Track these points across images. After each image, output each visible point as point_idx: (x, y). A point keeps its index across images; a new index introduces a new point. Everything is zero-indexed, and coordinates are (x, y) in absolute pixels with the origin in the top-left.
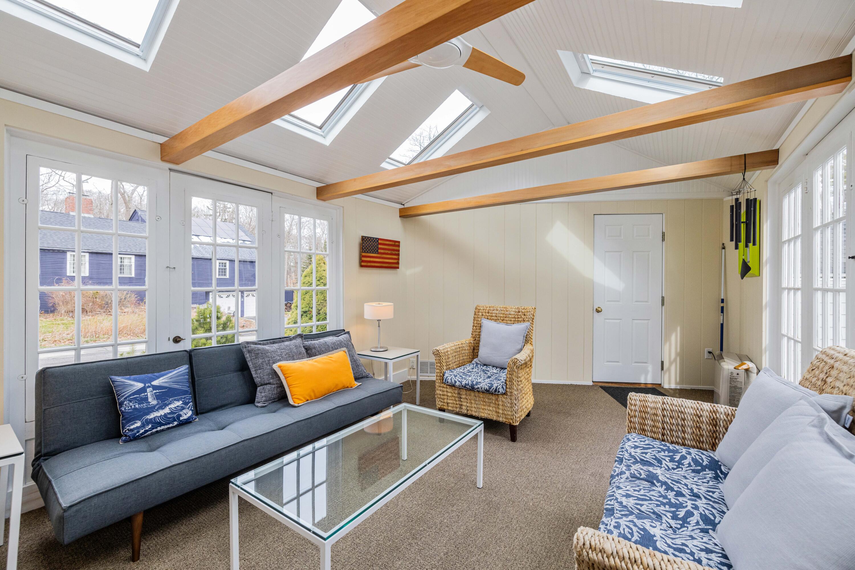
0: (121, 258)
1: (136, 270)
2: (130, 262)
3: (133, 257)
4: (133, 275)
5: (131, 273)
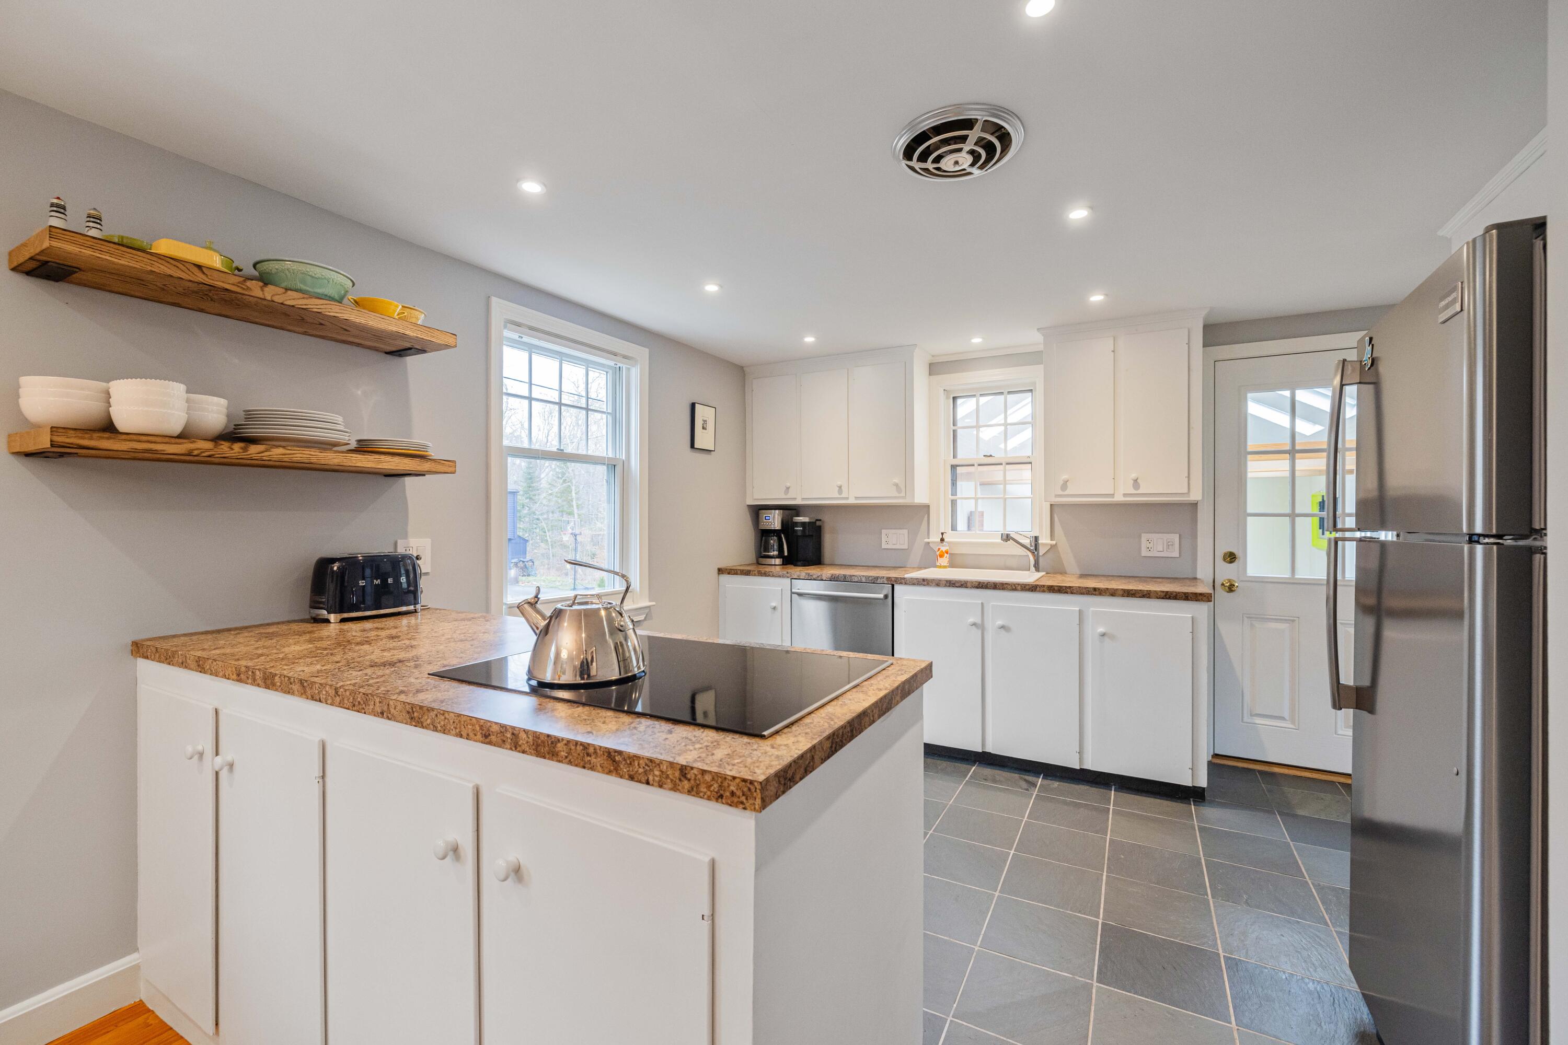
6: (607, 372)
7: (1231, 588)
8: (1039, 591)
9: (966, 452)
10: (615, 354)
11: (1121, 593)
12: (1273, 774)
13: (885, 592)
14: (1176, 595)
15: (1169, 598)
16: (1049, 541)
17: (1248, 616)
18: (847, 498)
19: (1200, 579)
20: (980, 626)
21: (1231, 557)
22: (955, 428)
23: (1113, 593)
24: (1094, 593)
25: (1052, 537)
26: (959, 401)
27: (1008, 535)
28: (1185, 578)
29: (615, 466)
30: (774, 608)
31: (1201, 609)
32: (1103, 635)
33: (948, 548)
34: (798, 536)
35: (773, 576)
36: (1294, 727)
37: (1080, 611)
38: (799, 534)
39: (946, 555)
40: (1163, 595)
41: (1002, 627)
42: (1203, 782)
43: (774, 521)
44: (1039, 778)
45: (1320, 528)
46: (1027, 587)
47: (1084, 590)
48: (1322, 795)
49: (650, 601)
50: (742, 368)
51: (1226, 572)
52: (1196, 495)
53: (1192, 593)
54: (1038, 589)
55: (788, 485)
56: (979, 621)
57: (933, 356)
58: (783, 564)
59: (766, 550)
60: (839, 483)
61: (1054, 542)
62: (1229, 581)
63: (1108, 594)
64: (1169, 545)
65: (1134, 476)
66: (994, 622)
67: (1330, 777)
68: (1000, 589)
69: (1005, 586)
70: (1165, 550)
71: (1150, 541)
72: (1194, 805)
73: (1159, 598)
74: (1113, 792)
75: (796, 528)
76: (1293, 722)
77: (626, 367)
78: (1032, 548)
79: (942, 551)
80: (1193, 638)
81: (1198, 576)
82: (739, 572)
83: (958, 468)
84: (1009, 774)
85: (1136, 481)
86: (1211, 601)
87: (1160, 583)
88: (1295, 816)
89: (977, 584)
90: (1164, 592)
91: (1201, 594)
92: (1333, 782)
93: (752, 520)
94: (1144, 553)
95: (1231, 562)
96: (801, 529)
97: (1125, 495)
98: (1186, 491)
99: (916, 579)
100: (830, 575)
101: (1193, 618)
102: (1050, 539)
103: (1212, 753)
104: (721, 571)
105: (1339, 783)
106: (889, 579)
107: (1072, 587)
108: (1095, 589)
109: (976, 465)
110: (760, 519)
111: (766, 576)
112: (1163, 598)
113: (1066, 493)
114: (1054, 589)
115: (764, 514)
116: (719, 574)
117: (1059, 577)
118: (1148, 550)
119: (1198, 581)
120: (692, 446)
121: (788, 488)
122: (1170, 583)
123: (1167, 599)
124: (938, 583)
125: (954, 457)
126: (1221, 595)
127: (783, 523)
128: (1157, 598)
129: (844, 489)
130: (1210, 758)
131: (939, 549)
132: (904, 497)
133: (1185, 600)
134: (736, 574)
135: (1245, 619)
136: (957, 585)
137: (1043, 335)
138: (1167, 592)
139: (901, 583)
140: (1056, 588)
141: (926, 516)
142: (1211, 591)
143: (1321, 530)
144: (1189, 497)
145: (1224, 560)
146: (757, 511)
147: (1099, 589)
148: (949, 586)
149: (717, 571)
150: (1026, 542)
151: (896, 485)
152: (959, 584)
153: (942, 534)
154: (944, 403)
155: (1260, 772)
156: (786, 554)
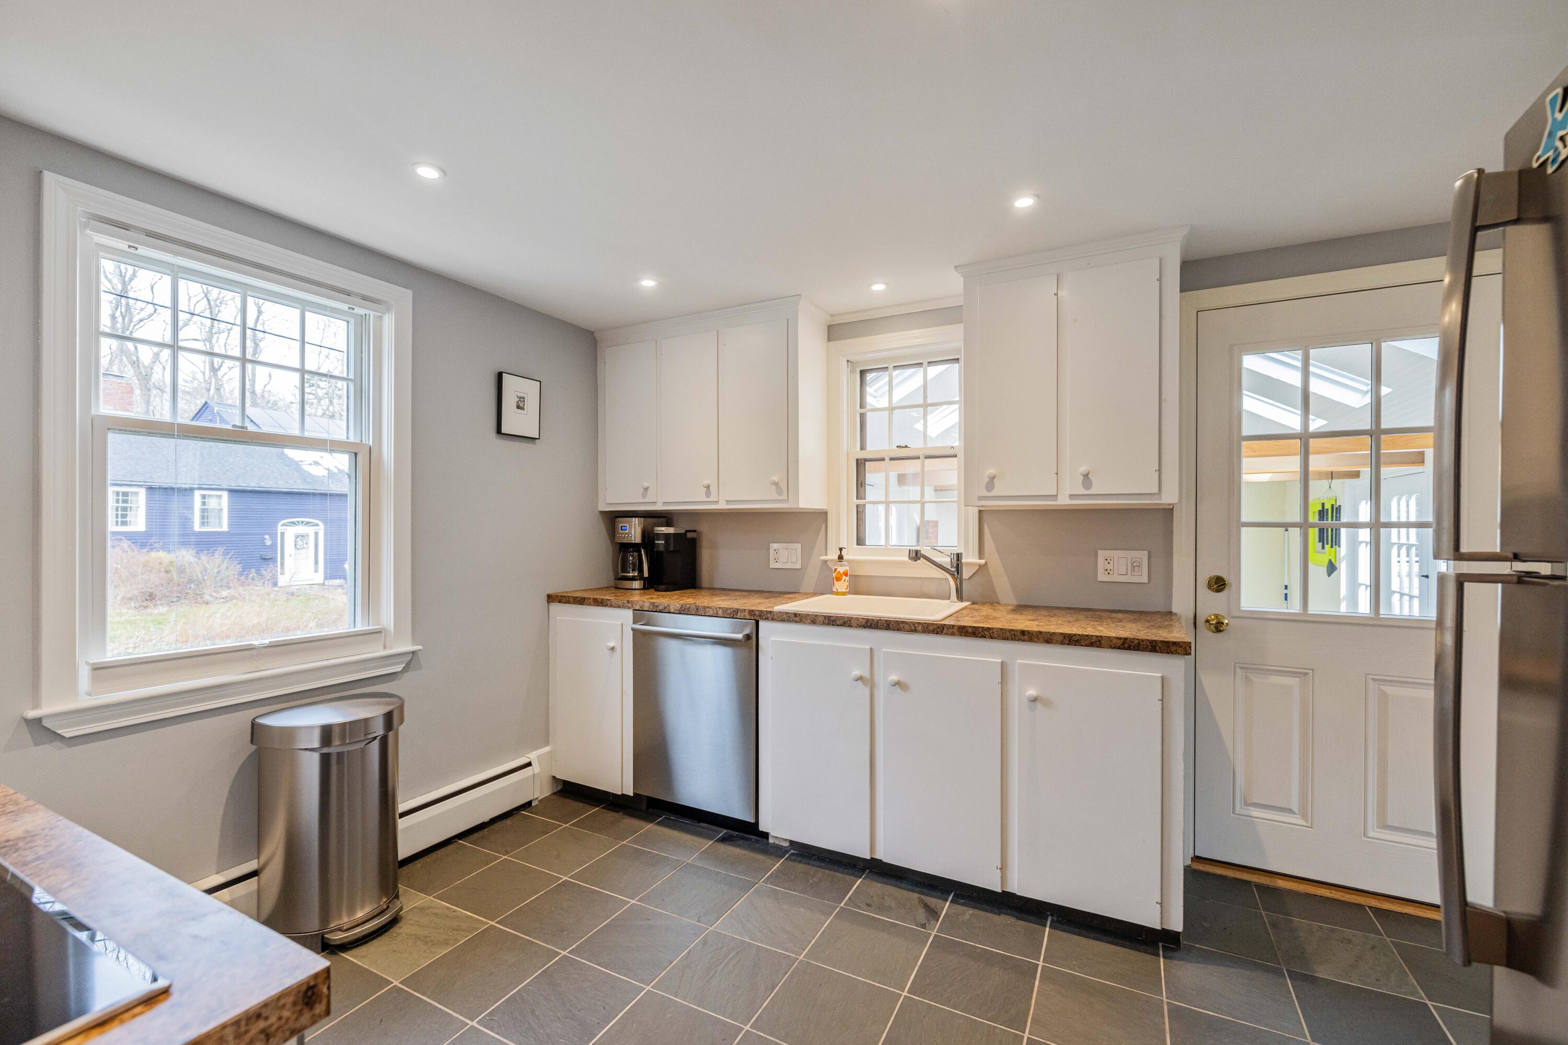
0: (204, 497)
1: (230, 518)
2: (220, 504)
3: (225, 495)
4: (225, 528)
5: (220, 525)
6: (348, 322)
7: (1218, 627)
8: (947, 634)
9: (877, 443)
10: (348, 294)
11: (1060, 638)
12: (1276, 891)
13: (747, 631)
14: (1139, 643)
15: (1129, 648)
16: (977, 561)
17: (1242, 665)
18: (717, 502)
19: (1176, 614)
20: (867, 681)
21: (1218, 584)
22: (862, 411)
23: (1048, 639)
24: (1022, 637)
25: (981, 554)
26: (869, 377)
27: (917, 552)
28: (1154, 613)
29: (356, 454)
30: (613, 649)
31: (1175, 666)
32: (1034, 700)
33: (847, 568)
34: (661, 552)
35: (611, 606)
36: (1307, 825)
37: (1003, 664)
38: (661, 549)
39: (844, 577)
40: (1119, 643)
41: (897, 684)
42: (1177, 924)
43: (633, 531)
44: (946, 900)
45: (1320, 542)
46: (931, 628)
47: (1008, 634)
48: (1348, 932)
49: (414, 643)
50: (592, 333)
51: (1212, 604)
52: (1169, 497)
53: (1161, 641)
54: (945, 630)
55: (646, 484)
56: (866, 674)
57: (832, 315)
58: (644, 588)
59: (624, 570)
60: (706, 482)
61: (983, 562)
62: (1217, 616)
63: (1041, 639)
64: (1135, 566)
65: (1083, 469)
66: (887, 676)
67: (1357, 897)
68: (894, 630)
69: (902, 626)
70: (1129, 574)
71: (1109, 561)
72: (1164, 957)
73: (1114, 648)
74: (1047, 929)
75: (657, 542)
76: (1304, 816)
77: (374, 315)
78: (953, 569)
79: (839, 572)
80: (1162, 709)
81: (1174, 610)
82: (571, 600)
83: (867, 463)
84: (905, 893)
85: (1086, 476)
86: (1190, 654)
87: (1120, 621)
88: (1312, 980)
89: (864, 621)
90: (1120, 638)
91: (1174, 643)
92: (1360, 907)
93: (608, 530)
94: (1102, 577)
95: (1218, 591)
96: (663, 542)
97: (1072, 496)
98: (1156, 490)
99: (787, 613)
100: (680, 606)
101: (1163, 678)
102: (978, 557)
103: (1191, 855)
104: (551, 598)
105: (1370, 907)
106: (751, 612)
107: (992, 629)
108: (1023, 632)
109: (887, 459)
110: (616, 530)
111: (602, 606)
112: (1119, 648)
113: (993, 494)
114: (967, 632)
115: (622, 522)
116: (548, 602)
117: (986, 610)
118: (1107, 573)
119: (1174, 617)
120: (499, 430)
121: (646, 489)
122: (1134, 621)
123: (1125, 649)
124: (813, 620)
125: (863, 448)
126: (1207, 641)
127: (644, 534)
128: (1111, 647)
129: (713, 489)
130: (1189, 862)
131: (836, 569)
132: (787, 501)
133: (1151, 651)
134: (568, 602)
135: (1239, 671)
136: (838, 623)
137: (962, 276)
138: (1126, 639)
139: (767, 619)
140: (970, 630)
141: (824, 526)
142: (1190, 639)
143: (1321, 544)
144: (1161, 500)
145: (1210, 587)
146: (613, 518)
147: (1029, 632)
148: (828, 624)
149: (546, 598)
150: (945, 560)
151: (776, 484)
152: (841, 622)
153: (841, 549)
154: (847, 380)
155: (1259, 887)
156: (646, 574)
